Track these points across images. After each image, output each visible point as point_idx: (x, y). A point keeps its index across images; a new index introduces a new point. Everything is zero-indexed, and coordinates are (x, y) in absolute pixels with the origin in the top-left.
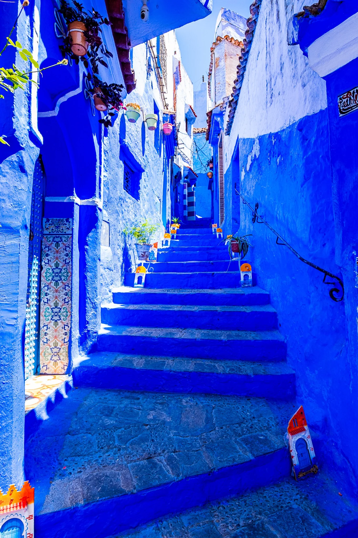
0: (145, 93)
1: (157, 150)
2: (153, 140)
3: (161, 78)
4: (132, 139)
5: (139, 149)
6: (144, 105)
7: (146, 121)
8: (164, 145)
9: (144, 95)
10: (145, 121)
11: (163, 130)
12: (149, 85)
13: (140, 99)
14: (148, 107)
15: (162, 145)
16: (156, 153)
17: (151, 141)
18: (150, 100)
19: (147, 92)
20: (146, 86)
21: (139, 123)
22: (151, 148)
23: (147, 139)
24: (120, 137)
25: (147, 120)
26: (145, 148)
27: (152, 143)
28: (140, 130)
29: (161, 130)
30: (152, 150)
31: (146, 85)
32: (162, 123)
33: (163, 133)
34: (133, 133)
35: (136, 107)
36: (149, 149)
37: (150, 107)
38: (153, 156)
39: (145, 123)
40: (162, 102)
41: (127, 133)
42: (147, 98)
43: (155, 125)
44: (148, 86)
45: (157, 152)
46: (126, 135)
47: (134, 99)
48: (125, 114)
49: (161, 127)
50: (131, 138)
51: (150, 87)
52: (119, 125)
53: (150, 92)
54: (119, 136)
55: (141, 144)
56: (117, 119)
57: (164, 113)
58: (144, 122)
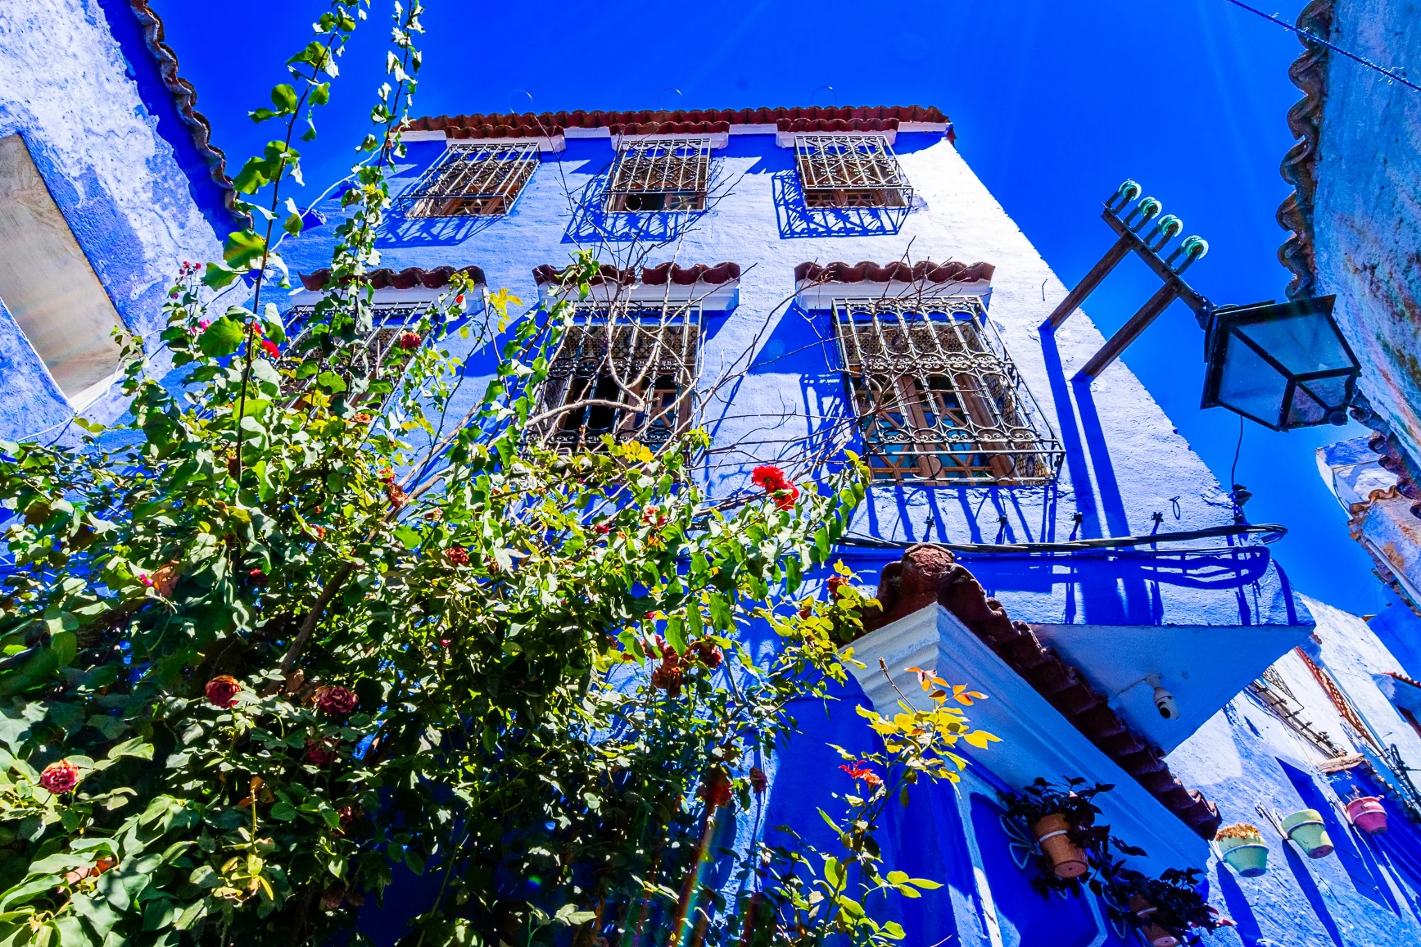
0: (1245, 761)
1: (1375, 896)
2: (1343, 873)
3: (1265, 690)
4: (1279, 918)
5: (1316, 936)
6: (1260, 795)
7: (1290, 838)
8: (1386, 865)
9: (1245, 768)
10: (1286, 836)
11: (1357, 825)
12: (1245, 734)
13: (1242, 786)
14: (1274, 789)
15: (1382, 869)
16: (1378, 912)
17: (1341, 884)
18: (1268, 770)
19: (1247, 755)
20: (1237, 741)
21: (1276, 858)
22: (1351, 904)
23: (1323, 888)
24: (1242, 937)
25: (1294, 834)
26: (1334, 918)
27: (1347, 887)
28: (1287, 874)
29: (1350, 826)
30: (1359, 910)
31: (1235, 740)
32: (1341, 804)
33: (1363, 832)
34: (1274, 899)
35: (1243, 834)
36: (1347, 912)
37: (1279, 788)
38: (1374, 928)
39: (1290, 842)
40: (1303, 739)
41: (1255, 911)
42: (1257, 769)
43: (1326, 840)
44: (1243, 738)
45: (1379, 907)
46: (1258, 918)
47: (1227, 799)
48: (1225, 861)
49: (1344, 817)
50: (1275, 915)
51: (1249, 738)
52: (1224, 903)
53: (1257, 751)
54: (1238, 936)
55: (1313, 915)
56: (1211, 889)
57: (1329, 774)
58: (1285, 841)
